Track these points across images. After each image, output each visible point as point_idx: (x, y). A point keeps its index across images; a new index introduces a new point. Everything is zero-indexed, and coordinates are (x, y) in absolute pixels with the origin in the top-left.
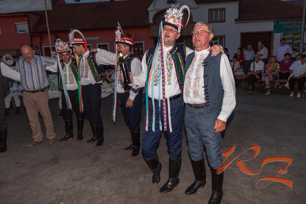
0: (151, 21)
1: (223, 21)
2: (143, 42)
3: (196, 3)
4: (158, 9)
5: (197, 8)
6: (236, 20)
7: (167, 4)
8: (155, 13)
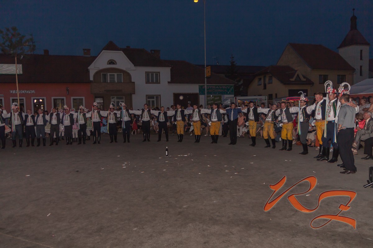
0: (91, 79)
1: (158, 82)
2: (84, 98)
3: (134, 66)
4: (98, 69)
5: (135, 70)
6: (169, 82)
7: (108, 64)
8: (95, 72)
